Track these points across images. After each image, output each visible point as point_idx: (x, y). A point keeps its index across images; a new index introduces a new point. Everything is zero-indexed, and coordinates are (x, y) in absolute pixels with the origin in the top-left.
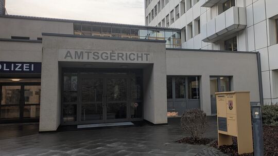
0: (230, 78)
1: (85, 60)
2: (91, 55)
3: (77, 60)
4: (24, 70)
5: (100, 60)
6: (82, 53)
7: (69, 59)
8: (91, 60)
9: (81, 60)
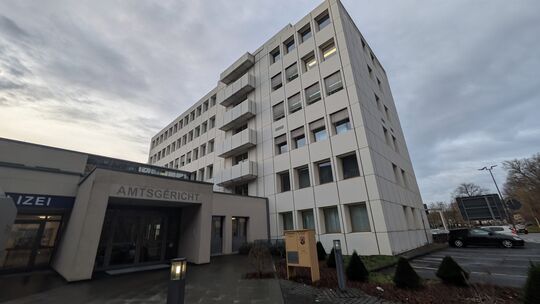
0: (247, 219)
1: (138, 197)
2: (145, 192)
3: (130, 196)
4: (37, 204)
5: (154, 198)
6: (136, 189)
7: (121, 195)
8: (145, 197)
9: (134, 197)
